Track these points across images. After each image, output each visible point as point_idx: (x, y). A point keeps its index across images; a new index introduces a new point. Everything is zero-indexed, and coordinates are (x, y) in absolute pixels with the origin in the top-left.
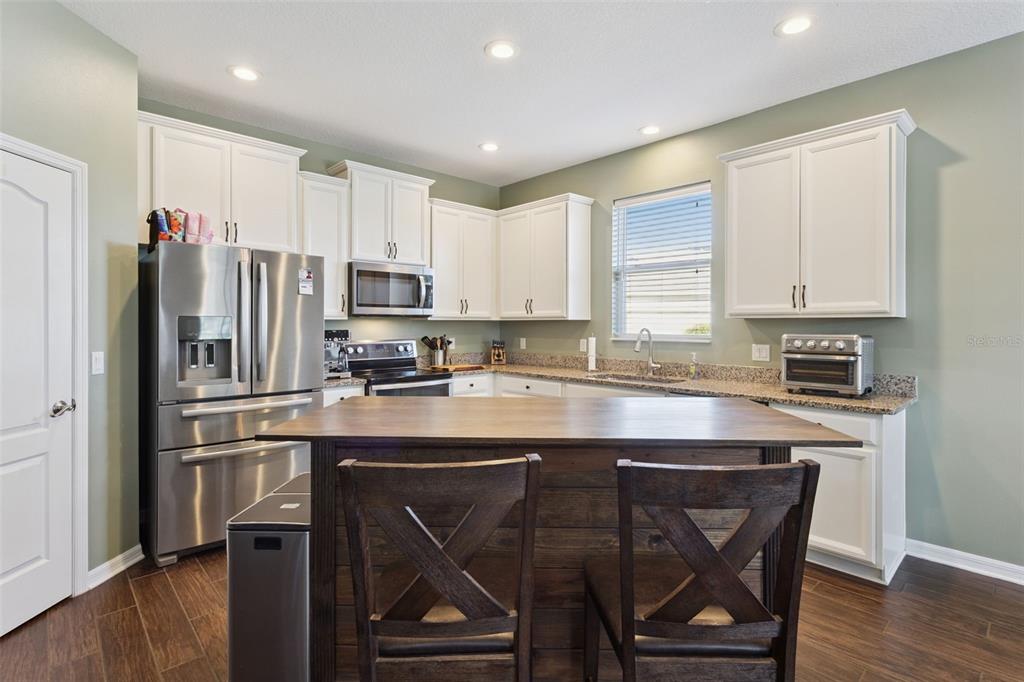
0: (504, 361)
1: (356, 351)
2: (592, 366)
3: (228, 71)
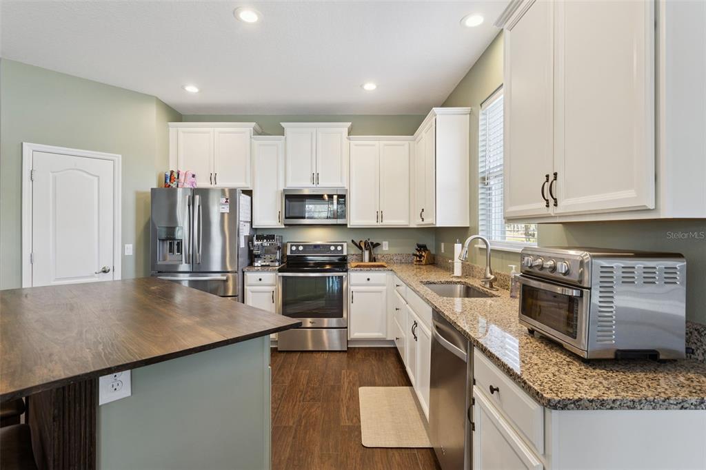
0: (424, 262)
1: (297, 249)
2: (458, 271)
3: (183, 87)
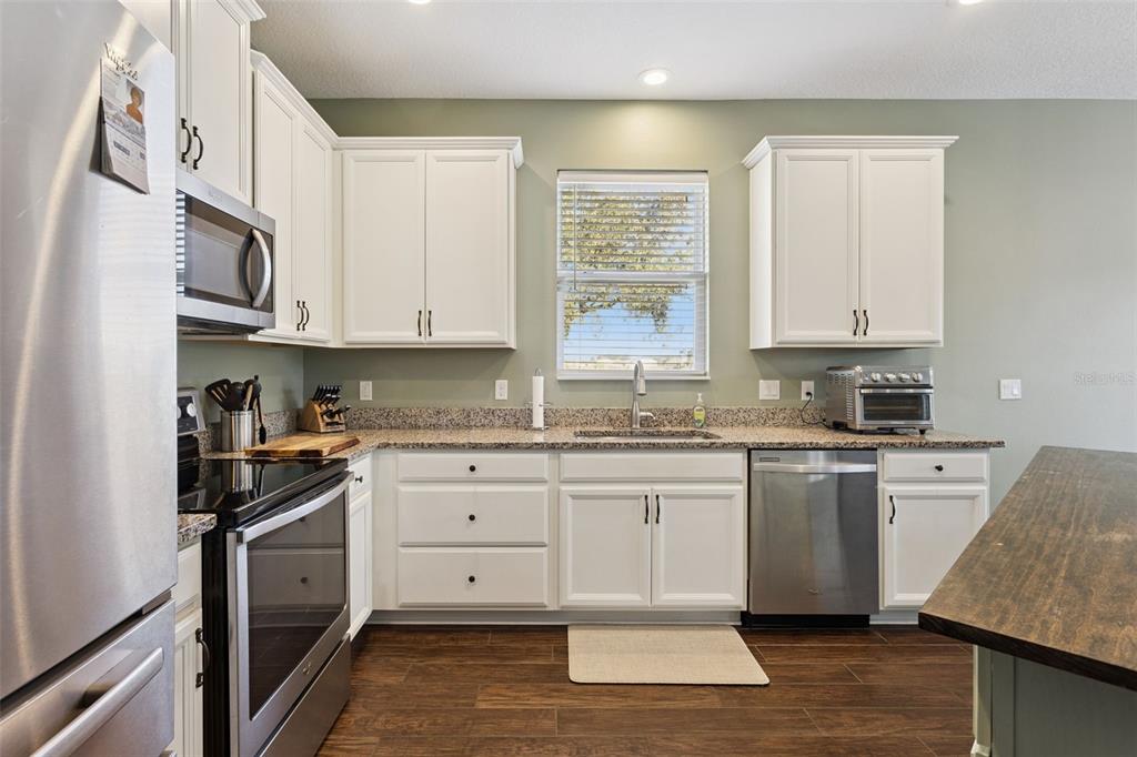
2: (539, 421)
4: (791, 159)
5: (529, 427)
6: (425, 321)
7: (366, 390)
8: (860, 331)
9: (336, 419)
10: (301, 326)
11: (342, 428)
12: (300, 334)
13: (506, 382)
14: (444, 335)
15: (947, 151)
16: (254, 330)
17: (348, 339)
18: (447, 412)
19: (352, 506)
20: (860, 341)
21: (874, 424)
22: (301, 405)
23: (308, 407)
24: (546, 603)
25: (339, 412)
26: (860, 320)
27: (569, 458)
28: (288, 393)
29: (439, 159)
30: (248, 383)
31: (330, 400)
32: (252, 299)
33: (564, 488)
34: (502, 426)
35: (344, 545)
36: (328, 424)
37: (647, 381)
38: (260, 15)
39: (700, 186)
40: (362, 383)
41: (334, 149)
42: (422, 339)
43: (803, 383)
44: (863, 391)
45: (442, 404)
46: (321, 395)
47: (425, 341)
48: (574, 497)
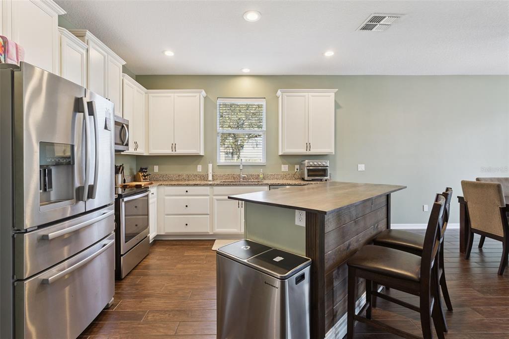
2: (210, 178)
4: (287, 96)
5: (207, 180)
6: (174, 147)
7: (156, 169)
8: (308, 150)
9: (146, 178)
10: (136, 149)
11: (148, 180)
12: (136, 151)
13: (201, 166)
14: (180, 151)
15: (335, 93)
16: (123, 151)
17: (150, 153)
18: (182, 175)
19: (150, 201)
20: (308, 153)
21: (311, 178)
22: (135, 174)
23: (137, 174)
24: (209, 232)
25: (147, 175)
26: (308, 146)
27: (216, 188)
28: (131, 169)
29: (179, 96)
30: (120, 166)
31: (144, 172)
32: (123, 143)
33: (214, 197)
34: (199, 180)
35: (148, 215)
36: (144, 179)
37: (243, 166)
38: (124, 63)
39: (263, 102)
40: (155, 167)
41: (146, 93)
42: (173, 152)
43: (296, 166)
44: (308, 168)
45: (180, 173)
46: (141, 170)
47: (174, 153)
48: (217, 200)
